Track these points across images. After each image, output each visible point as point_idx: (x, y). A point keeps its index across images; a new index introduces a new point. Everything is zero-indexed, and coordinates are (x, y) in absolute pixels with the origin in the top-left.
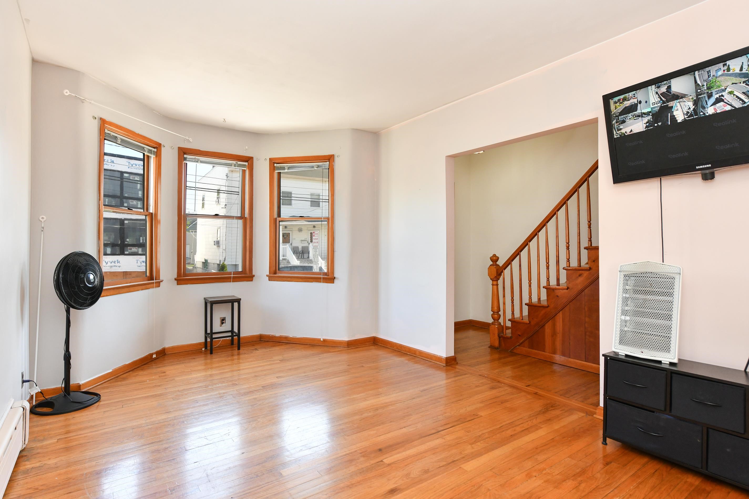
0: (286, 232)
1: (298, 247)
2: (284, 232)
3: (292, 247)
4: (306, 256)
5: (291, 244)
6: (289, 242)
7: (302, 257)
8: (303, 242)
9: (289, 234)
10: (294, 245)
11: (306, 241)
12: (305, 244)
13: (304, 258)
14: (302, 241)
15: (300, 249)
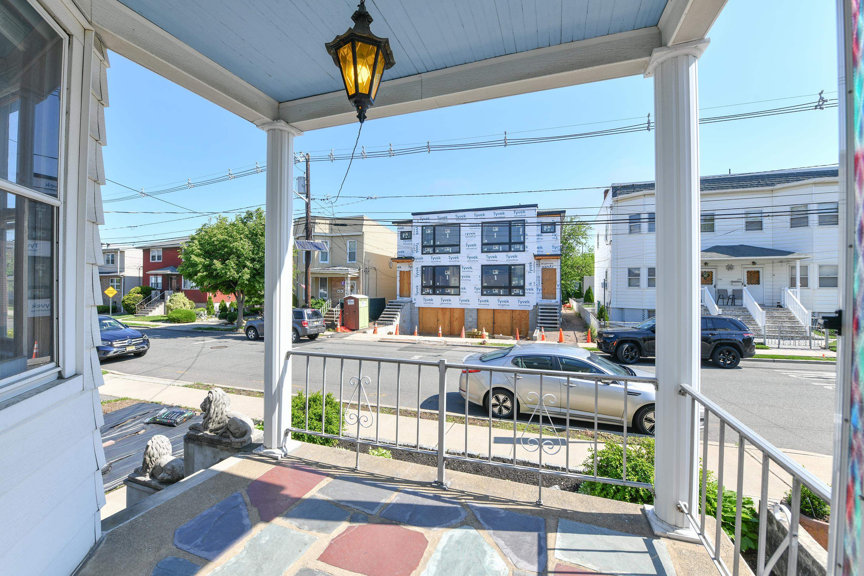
0: (707, 270)
1: (727, 290)
2: (704, 270)
3: (717, 291)
4: (737, 302)
5: (715, 285)
6: (712, 284)
7: (733, 304)
8: (734, 284)
9: (712, 272)
10: (719, 287)
11: (739, 282)
12: (738, 287)
13: (734, 305)
14: (732, 282)
15: (730, 293)
